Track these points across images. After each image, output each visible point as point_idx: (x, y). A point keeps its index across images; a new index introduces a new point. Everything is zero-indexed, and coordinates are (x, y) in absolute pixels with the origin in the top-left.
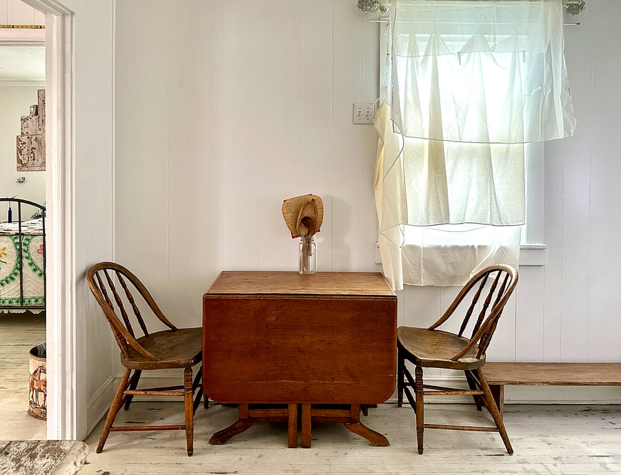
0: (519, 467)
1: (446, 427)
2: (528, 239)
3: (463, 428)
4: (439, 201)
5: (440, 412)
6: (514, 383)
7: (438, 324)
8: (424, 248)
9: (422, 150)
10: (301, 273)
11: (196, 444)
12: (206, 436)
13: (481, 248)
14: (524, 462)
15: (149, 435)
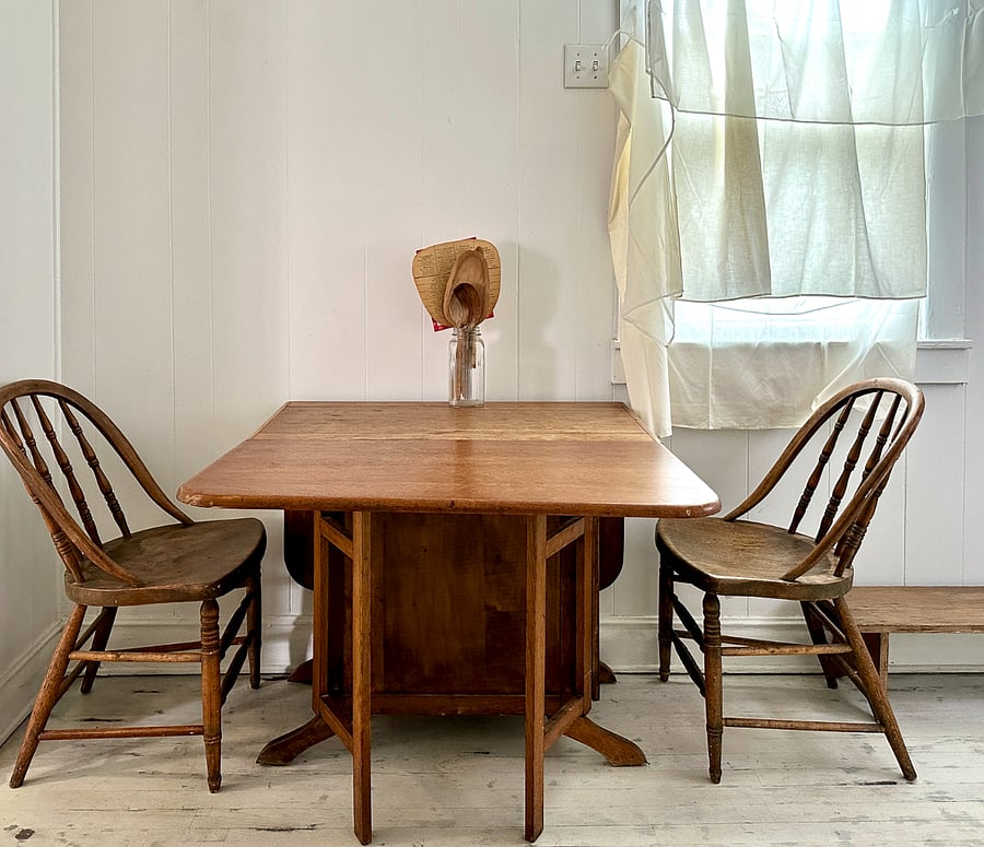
0: (932, 810)
1: (769, 725)
2: (931, 329)
3: (807, 727)
4: (748, 246)
5: (754, 691)
6: (910, 629)
7: (745, 509)
8: (714, 350)
9: (712, 141)
10: (454, 403)
11: (228, 766)
12: (249, 749)
13: (836, 347)
14: (941, 797)
15: (130, 746)
